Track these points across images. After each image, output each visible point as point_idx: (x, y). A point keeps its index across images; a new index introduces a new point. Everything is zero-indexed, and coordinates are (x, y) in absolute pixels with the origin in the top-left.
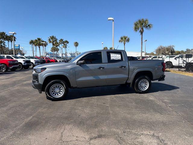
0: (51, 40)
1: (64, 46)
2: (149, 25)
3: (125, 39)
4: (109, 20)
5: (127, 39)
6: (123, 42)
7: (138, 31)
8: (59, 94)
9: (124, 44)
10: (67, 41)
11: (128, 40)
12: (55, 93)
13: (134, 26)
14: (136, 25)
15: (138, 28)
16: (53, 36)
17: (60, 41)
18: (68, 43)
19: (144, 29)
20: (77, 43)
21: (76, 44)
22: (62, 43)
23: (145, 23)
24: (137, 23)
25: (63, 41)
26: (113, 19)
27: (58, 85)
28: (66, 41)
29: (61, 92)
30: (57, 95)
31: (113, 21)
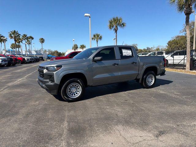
0: (12, 35)
1: (28, 42)
2: (122, 24)
3: (98, 36)
4: (85, 16)
5: (100, 36)
6: (96, 39)
7: (113, 29)
8: (76, 94)
9: (97, 42)
10: (32, 37)
11: (101, 38)
12: (71, 94)
13: (108, 24)
14: (111, 23)
15: (113, 27)
16: (15, 31)
17: (23, 36)
18: (33, 39)
19: (118, 27)
20: (42, 39)
21: (42, 41)
22: (25, 39)
23: (120, 21)
24: (112, 21)
25: (27, 36)
26: (89, 15)
27: (74, 84)
28: (30, 37)
29: (78, 91)
30: (73, 95)
31: (90, 17)
